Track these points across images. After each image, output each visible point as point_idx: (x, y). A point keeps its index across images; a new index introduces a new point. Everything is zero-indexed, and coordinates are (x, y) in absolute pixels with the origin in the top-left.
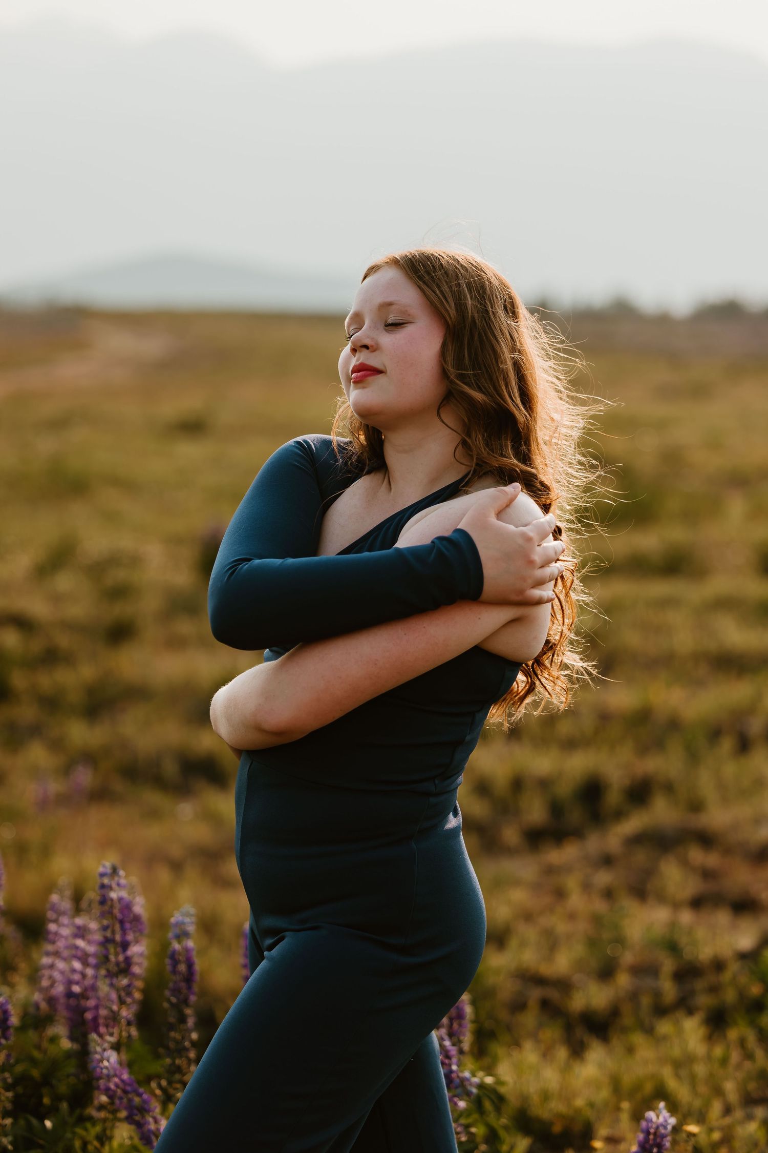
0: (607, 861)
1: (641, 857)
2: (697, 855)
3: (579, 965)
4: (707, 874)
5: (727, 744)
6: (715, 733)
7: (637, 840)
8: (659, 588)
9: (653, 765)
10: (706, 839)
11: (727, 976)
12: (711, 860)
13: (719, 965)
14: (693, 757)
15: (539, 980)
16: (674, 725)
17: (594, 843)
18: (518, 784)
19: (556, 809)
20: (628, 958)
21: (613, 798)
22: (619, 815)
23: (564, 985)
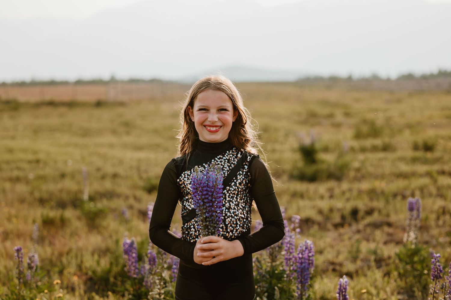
0: (359, 231)
1: (368, 230)
2: (386, 229)
3: (346, 259)
4: (389, 234)
5: (399, 198)
6: (395, 195)
7: (369, 225)
8: (381, 155)
9: (375, 204)
10: (389, 225)
11: (391, 261)
12: (391, 230)
13: (389, 258)
14: (387, 202)
15: (333, 263)
16: (383, 193)
17: (354, 227)
18: (331, 210)
19: (343, 217)
20: (361, 256)
21: (361, 214)
22: (363, 218)
23: (341, 265)
